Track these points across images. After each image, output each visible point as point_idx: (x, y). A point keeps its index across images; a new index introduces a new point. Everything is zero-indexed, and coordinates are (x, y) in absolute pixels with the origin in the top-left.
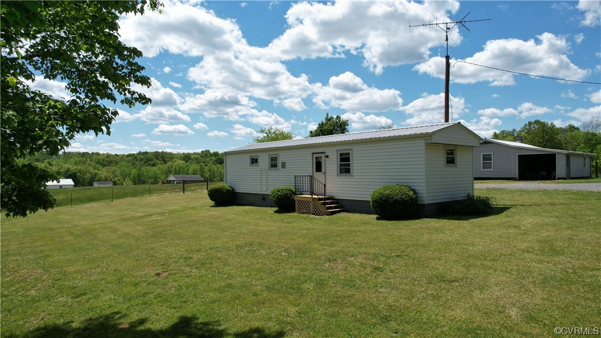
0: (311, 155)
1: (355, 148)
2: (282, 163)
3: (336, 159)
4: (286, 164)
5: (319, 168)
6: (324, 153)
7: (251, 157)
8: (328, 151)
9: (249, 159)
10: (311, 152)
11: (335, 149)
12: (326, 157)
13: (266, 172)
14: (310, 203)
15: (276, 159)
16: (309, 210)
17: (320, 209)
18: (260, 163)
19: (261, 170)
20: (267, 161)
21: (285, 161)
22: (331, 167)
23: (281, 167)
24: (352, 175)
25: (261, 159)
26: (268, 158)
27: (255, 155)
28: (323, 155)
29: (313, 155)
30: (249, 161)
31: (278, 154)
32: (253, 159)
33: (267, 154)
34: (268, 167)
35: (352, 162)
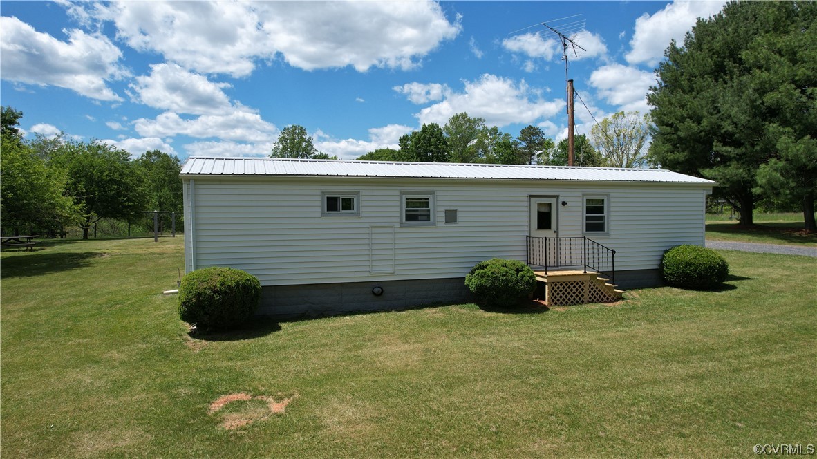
0: (527, 199)
1: (614, 193)
2: (447, 212)
3: (580, 209)
4: (459, 214)
5: (544, 221)
6: (557, 197)
7: (324, 193)
8: (564, 195)
9: (319, 198)
10: (526, 194)
11: (578, 192)
12: (560, 204)
13: (390, 231)
14: (583, 284)
15: (424, 202)
16: (580, 296)
17: (602, 291)
18: (363, 209)
19: (373, 227)
20: (395, 207)
21: (455, 209)
22: (571, 220)
23: (443, 220)
24: (608, 234)
25: (367, 201)
26: (398, 199)
27: (340, 191)
28: (553, 201)
29: (532, 199)
30: (319, 204)
31: (433, 193)
32: (335, 199)
33: (395, 192)
34: (399, 220)
35: (608, 213)
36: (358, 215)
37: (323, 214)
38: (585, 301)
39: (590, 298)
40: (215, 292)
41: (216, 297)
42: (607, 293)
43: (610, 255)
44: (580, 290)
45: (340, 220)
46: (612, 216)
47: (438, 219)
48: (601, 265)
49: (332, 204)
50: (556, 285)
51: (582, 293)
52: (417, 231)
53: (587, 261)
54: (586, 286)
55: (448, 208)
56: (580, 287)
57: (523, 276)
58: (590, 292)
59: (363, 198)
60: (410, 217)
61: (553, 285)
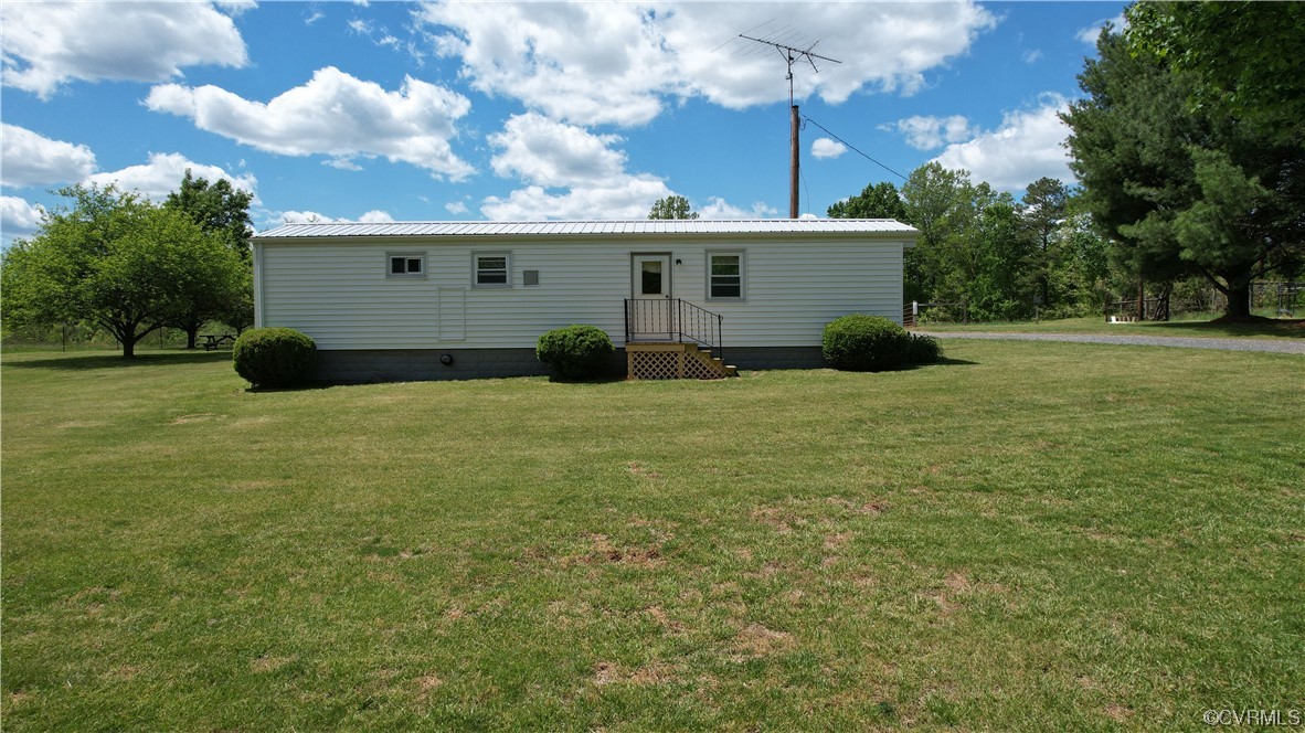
0: (629, 257)
1: (751, 248)
3: (703, 268)
4: (541, 275)
5: (652, 283)
6: (669, 254)
7: (388, 254)
8: (678, 251)
9: (384, 259)
10: (628, 251)
11: (700, 248)
12: (674, 262)
13: (461, 294)
14: (676, 355)
15: (501, 263)
16: (672, 370)
17: (704, 365)
18: (431, 271)
19: (440, 290)
20: (464, 268)
21: (535, 269)
22: (690, 282)
23: (522, 282)
24: (744, 300)
25: (433, 261)
26: (469, 258)
27: (407, 252)
28: (666, 258)
29: (636, 258)
30: (384, 265)
31: (509, 252)
32: (402, 260)
33: (466, 250)
34: (469, 282)
35: (744, 274)
36: (425, 277)
37: (388, 276)
38: (679, 376)
39: (687, 373)
40: (255, 346)
41: (256, 350)
42: (712, 368)
43: (716, 321)
44: (672, 362)
45: (406, 282)
46: (752, 276)
47: (516, 281)
48: (702, 333)
49: (398, 266)
50: (639, 356)
51: (676, 366)
52: (492, 294)
53: (682, 328)
54: (681, 358)
55: (526, 269)
56: (672, 359)
57: (582, 341)
58: (686, 366)
59: (431, 259)
60: (482, 279)
61: (636, 356)
